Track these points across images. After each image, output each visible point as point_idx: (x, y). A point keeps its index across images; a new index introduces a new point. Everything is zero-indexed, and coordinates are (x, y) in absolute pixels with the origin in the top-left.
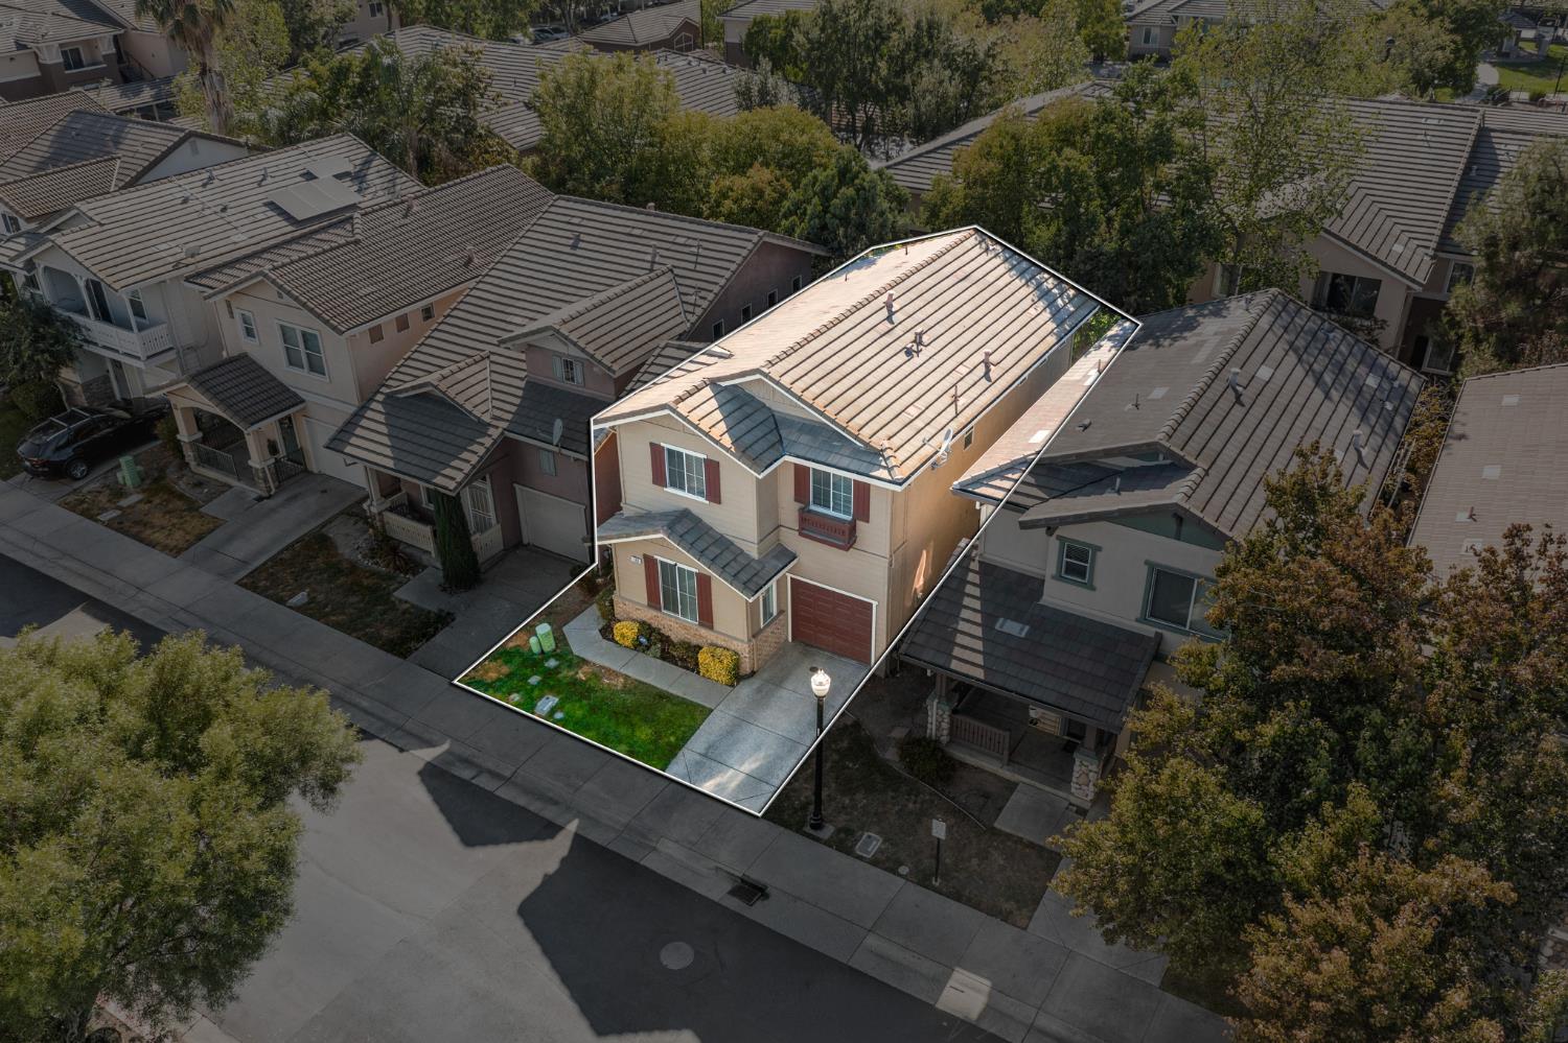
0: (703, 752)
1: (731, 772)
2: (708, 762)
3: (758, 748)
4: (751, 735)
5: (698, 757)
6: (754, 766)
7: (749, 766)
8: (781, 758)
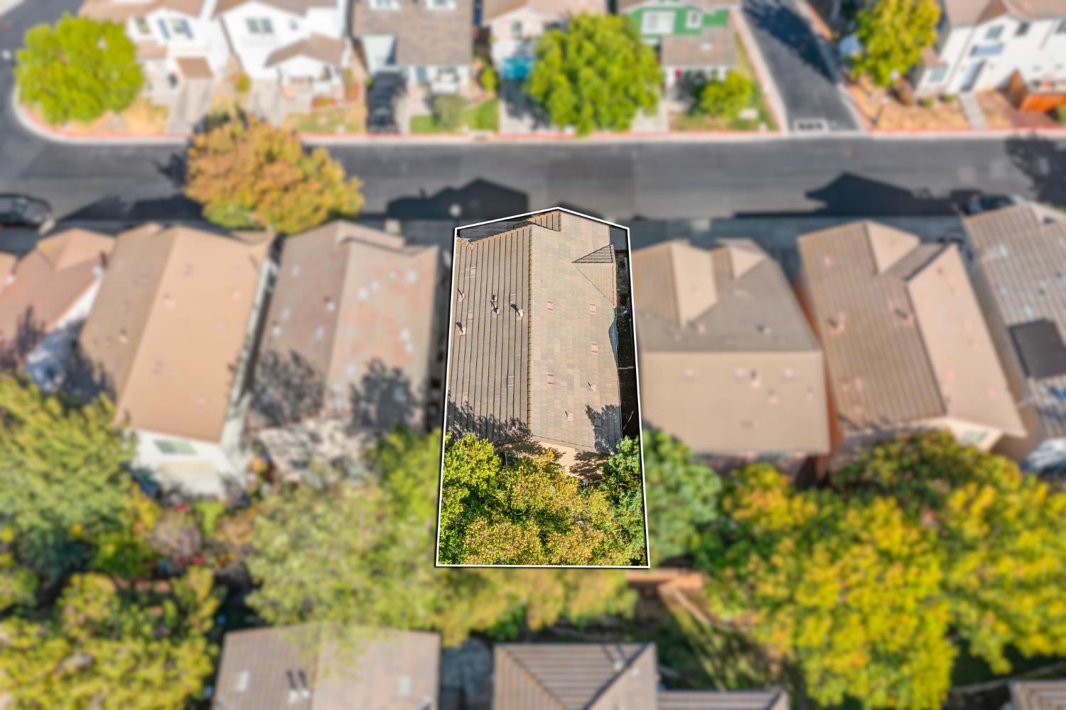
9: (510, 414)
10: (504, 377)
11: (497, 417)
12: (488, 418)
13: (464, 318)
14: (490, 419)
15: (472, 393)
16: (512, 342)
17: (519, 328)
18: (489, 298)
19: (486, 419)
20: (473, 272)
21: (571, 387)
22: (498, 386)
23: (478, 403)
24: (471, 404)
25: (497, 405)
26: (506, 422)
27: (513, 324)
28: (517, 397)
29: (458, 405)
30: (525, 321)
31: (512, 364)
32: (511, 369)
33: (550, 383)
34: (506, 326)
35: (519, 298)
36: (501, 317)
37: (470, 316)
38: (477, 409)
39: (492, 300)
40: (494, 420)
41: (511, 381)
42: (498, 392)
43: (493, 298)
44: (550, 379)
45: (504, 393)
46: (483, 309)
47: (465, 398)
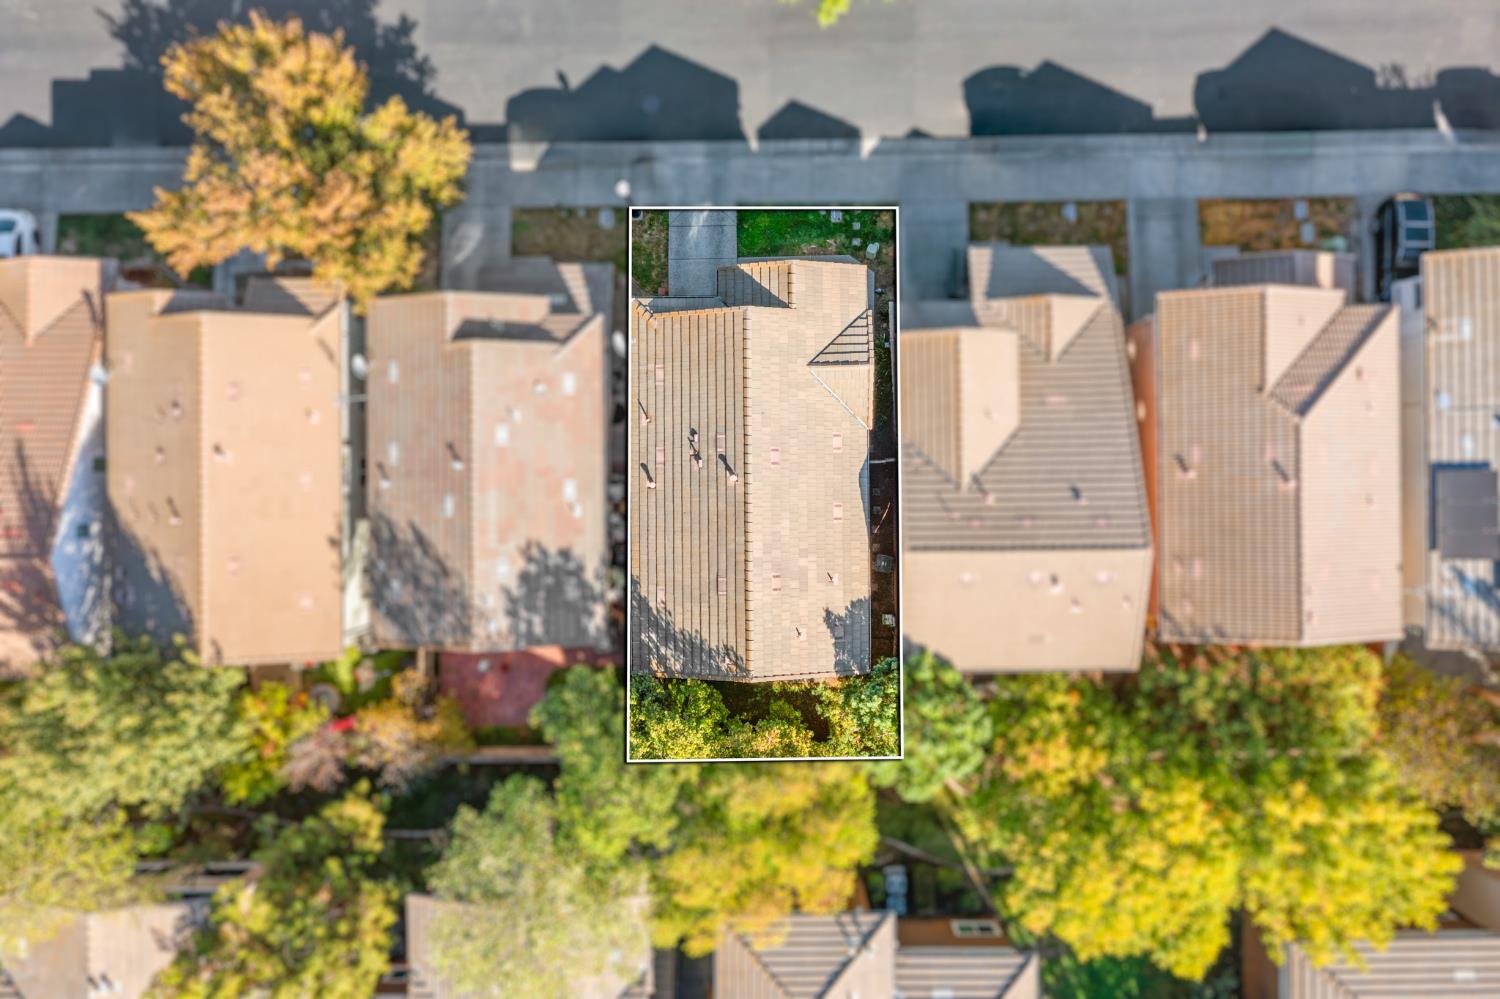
0: (725, 228)
1: (701, 223)
2: (717, 223)
3: (697, 245)
4: (705, 251)
5: (723, 223)
6: (691, 233)
7: (693, 232)
8: (680, 245)
9: (723, 636)
10: (713, 577)
11: (705, 636)
12: (694, 634)
13: (651, 457)
14: (696, 637)
15: (670, 589)
16: (722, 521)
17: (731, 500)
18: (687, 433)
19: (690, 635)
20: (660, 374)
21: (804, 586)
22: (705, 590)
23: (679, 609)
24: (670, 607)
25: (705, 618)
26: (718, 649)
27: (722, 489)
28: (732, 613)
29: (652, 604)
30: (740, 490)
31: (723, 557)
32: (723, 566)
33: (775, 590)
34: (713, 491)
35: (730, 444)
36: (704, 473)
37: (660, 458)
38: (679, 618)
39: (691, 438)
40: (701, 641)
41: (722, 587)
42: (705, 598)
43: (693, 432)
44: (776, 583)
45: (713, 602)
46: (678, 450)
47: (661, 596)
